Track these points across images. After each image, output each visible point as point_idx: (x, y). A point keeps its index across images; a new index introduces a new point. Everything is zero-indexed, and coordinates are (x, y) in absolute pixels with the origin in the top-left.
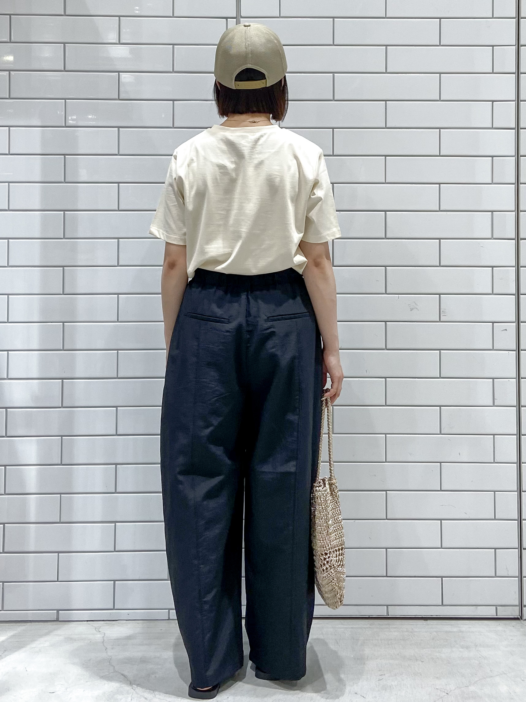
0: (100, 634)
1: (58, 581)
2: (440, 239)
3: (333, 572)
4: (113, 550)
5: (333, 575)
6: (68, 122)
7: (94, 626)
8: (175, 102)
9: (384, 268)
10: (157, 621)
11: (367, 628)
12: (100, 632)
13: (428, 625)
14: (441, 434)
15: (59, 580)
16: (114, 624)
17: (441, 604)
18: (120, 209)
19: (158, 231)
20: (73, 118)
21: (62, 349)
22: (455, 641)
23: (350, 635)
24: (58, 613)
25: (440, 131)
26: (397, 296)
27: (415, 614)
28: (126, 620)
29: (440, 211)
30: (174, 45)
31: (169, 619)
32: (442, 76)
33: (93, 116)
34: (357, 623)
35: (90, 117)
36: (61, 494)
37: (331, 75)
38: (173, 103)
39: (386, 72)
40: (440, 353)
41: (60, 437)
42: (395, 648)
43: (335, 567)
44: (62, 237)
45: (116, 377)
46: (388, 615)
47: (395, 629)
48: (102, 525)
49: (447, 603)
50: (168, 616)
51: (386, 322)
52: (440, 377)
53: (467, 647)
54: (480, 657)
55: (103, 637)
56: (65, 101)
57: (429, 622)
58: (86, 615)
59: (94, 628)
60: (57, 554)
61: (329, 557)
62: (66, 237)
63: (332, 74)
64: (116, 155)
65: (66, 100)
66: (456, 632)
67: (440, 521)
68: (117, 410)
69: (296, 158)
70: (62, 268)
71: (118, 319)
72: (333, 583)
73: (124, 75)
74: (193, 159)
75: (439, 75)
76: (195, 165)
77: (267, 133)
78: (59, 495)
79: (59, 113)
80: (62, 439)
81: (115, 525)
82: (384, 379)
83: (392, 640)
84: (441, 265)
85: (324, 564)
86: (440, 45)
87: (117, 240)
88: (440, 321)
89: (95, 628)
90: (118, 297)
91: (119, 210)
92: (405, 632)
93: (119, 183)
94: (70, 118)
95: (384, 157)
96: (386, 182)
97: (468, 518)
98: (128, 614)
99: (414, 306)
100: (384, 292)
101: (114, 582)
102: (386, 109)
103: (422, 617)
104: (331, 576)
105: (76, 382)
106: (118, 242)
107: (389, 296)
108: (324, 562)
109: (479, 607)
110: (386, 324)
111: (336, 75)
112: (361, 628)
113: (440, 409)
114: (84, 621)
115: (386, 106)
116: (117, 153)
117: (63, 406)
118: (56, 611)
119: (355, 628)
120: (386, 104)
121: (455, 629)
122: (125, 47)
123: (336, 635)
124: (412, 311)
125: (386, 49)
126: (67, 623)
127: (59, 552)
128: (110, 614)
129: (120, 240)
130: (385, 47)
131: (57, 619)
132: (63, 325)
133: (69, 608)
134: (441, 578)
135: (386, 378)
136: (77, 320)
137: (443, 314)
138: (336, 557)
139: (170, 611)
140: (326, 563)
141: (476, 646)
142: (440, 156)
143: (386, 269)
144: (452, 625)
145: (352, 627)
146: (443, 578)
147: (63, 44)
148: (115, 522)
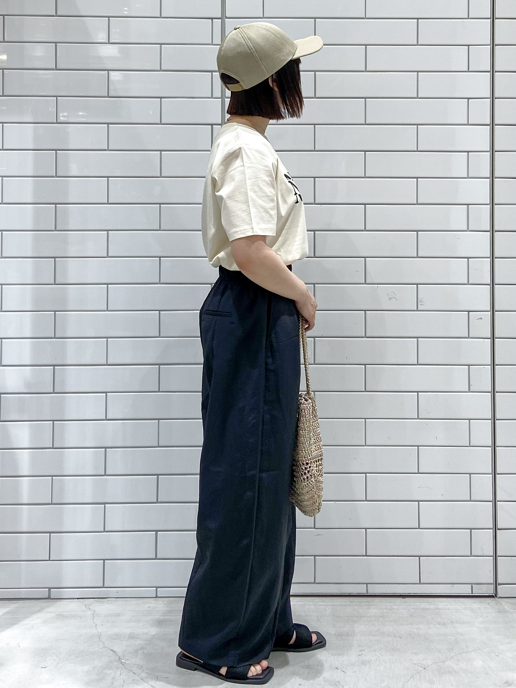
0: (91, 611)
1: (49, 560)
2: (417, 231)
3: (313, 480)
4: (103, 530)
5: (314, 484)
6: (60, 118)
7: (84, 603)
8: (162, 99)
9: (364, 259)
10: (145, 599)
11: (347, 605)
12: (90, 609)
13: (406, 602)
14: (418, 418)
15: (51, 559)
16: (104, 602)
17: (419, 582)
18: (109, 202)
20: (64, 115)
21: (53, 337)
22: (432, 618)
23: (331, 612)
24: (49, 591)
25: (417, 127)
26: (376, 287)
27: (394, 592)
28: (116, 598)
29: (417, 204)
30: (161, 44)
31: (157, 597)
32: (420, 74)
33: (83, 113)
34: (338, 601)
35: (80, 113)
36: (52, 476)
39: (366, 71)
40: (418, 340)
42: (374, 625)
43: (315, 476)
44: (54, 229)
45: (106, 364)
46: (367, 593)
47: (374, 606)
48: (93, 507)
49: (424, 582)
50: (156, 594)
51: (365, 311)
52: (418, 364)
53: (444, 624)
54: (456, 633)
55: (93, 614)
56: (57, 99)
57: (407, 599)
58: (77, 593)
59: (85, 605)
61: (310, 467)
62: (57, 229)
63: (314, 73)
64: (105, 150)
65: (58, 98)
66: (434, 609)
67: (417, 502)
68: (106, 395)
70: (54, 259)
71: (107, 309)
72: (313, 491)
73: (113, 73)
75: (416, 73)
79: (50, 110)
80: (53, 423)
81: (105, 507)
83: (371, 617)
84: (418, 256)
85: (305, 473)
86: (418, 45)
87: (106, 232)
88: (417, 310)
90: (107, 287)
91: (108, 204)
92: (384, 609)
93: (108, 177)
94: (61, 115)
95: (364, 152)
96: (366, 176)
97: (444, 499)
98: (118, 592)
99: (392, 295)
100: (364, 283)
101: (103, 561)
102: (365, 106)
103: (401, 595)
104: (311, 484)
105: (67, 368)
106: (108, 234)
107: (368, 286)
108: (305, 471)
109: (455, 585)
110: (365, 313)
111: (317, 74)
112: (342, 605)
113: (418, 395)
114: (75, 599)
115: (365, 103)
116: (107, 149)
117: (55, 392)
118: (48, 589)
119: (336, 605)
120: (365, 101)
121: (432, 607)
122: (114, 47)
123: (317, 612)
124: (391, 301)
125: (366, 48)
126: (58, 600)
127: (50, 533)
128: (100, 592)
129: (109, 232)
130: (364, 46)
131: (48, 597)
132: (55, 314)
133: (61, 586)
134: (418, 558)
135: (365, 365)
136: (69, 309)
137: (421, 303)
138: (316, 467)
139: (158, 589)
140: (307, 472)
141: (452, 622)
142: (417, 151)
144: (429, 603)
145: (333, 604)
146: (421, 558)
147: (54, 44)
148: (105, 503)
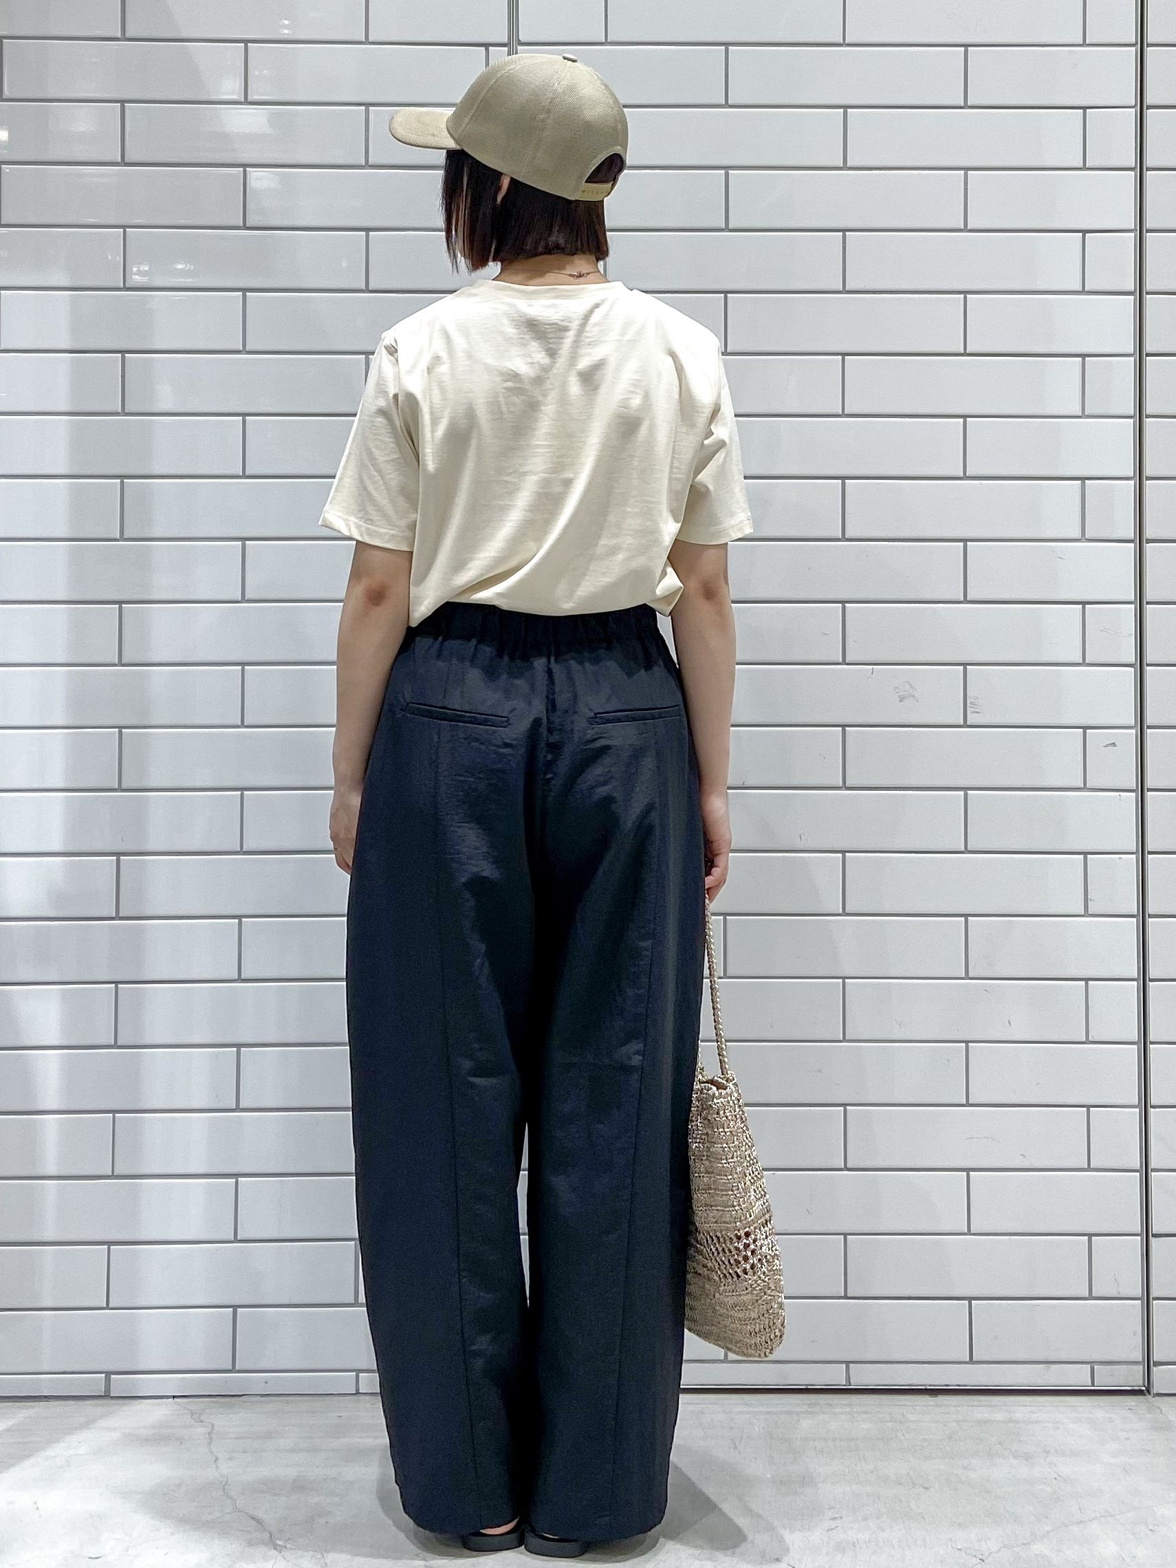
0: (204, 1426)
1: (107, 1307)
2: (965, 541)
4: (232, 1238)
6: (131, 277)
7: (189, 1408)
8: (371, 233)
9: (841, 605)
10: (330, 1397)
11: (802, 1412)
12: (202, 1421)
13: (940, 1406)
14: (967, 977)
15: (110, 1306)
16: (234, 1405)
17: (968, 1360)
18: (247, 473)
19: (345, 520)
20: (141, 269)
21: (117, 787)
22: (1001, 1443)
23: (763, 1428)
24: (108, 1380)
25: (965, 298)
26: (868, 670)
27: (910, 1383)
28: (262, 1396)
29: (966, 477)
30: (367, 105)
31: (358, 1393)
32: (971, 174)
33: (186, 265)
34: (780, 1402)
35: (180, 266)
36: (114, 1112)
37: (721, 174)
38: (367, 236)
39: (845, 167)
40: (966, 796)
41: (114, 985)
42: (865, 1459)
44: (118, 537)
45: (239, 850)
46: (848, 1384)
47: (865, 1415)
48: (208, 1184)
49: (982, 1358)
50: (356, 1386)
51: (844, 726)
52: (967, 851)
53: (1028, 1457)
54: (1055, 1479)
55: (209, 1433)
56: (125, 232)
57: (941, 1399)
58: (171, 1384)
59: (189, 1412)
60: (106, 1247)
62: (125, 537)
63: (723, 171)
64: (238, 352)
65: (127, 230)
66: (1003, 1422)
67: (965, 1173)
68: (240, 923)
69: (673, 355)
70: (118, 606)
71: (242, 721)
73: (256, 173)
74: (438, 357)
75: (963, 172)
76: (443, 369)
77: (606, 299)
78: (111, 1115)
79: (110, 258)
80: (117, 988)
81: (237, 1183)
82: (840, 855)
83: (857, 1439)
84: (968, 599)
86: (966, 106)
87: (241, 542)
88: (965, 725)
89: (192, 1414)
90: (243, 670)
91: (245, 476)
92: (889, 1422)
93: (244, 415)
94: (135, 269)
95: (840, 357)
96: (846, 412)
97: (1028, 1165)
98: (266, 1383)
99: (906, 691)
100: (841, 660)
101: (232, 1309)
102: (844, 248)
103: (926, 1389)
105: (148, 861)
106: (244, 547)
107: (850, 669)
109: (1054, 1367)
110: (844, 732)
111: (732, 174)
112: (788, 1413)
113: (966, 922)
114: (167, 1399)
115: (844, 242)
116: (241, 349)
117: (120, 915)
118: (104, 1375)
119: (774, 1413)
120: (844, 237)
121: (999, 1416)
122: (257, 111)
123: (731, 1428)
124: (903, 703)
125: (845, 114)
126: (127, 1401)
127: (109, 1243)
128: (226, 1381)
129: (247, 542)
130: (842, 110)
131: (105, 1392)
132: (120, 733)
133: (134, 1368)
134: (967, 1302)
135: (843, 852)
136: (152, 723)
137: (973, 709)
139: (360, 1374)
141: (1047, 1453)
142: (965, 354)
143: (844, 609)
144: (991, 1406)
145: (768, 1410)
146: (973, 1302)
147: (119, 104)
148: (237, 1176)
